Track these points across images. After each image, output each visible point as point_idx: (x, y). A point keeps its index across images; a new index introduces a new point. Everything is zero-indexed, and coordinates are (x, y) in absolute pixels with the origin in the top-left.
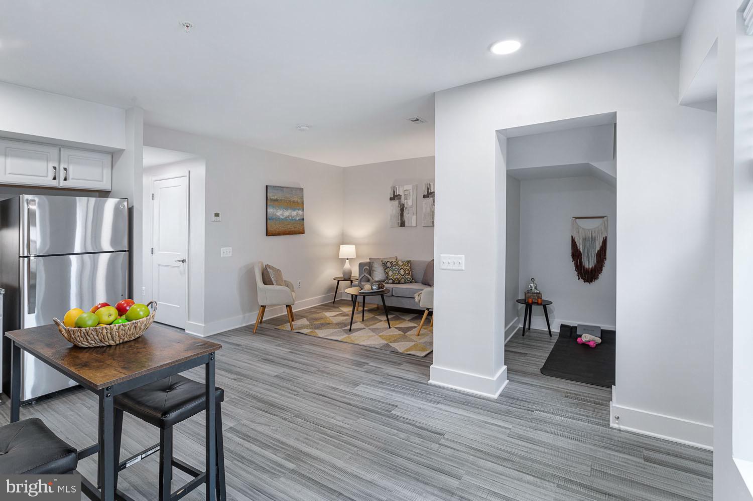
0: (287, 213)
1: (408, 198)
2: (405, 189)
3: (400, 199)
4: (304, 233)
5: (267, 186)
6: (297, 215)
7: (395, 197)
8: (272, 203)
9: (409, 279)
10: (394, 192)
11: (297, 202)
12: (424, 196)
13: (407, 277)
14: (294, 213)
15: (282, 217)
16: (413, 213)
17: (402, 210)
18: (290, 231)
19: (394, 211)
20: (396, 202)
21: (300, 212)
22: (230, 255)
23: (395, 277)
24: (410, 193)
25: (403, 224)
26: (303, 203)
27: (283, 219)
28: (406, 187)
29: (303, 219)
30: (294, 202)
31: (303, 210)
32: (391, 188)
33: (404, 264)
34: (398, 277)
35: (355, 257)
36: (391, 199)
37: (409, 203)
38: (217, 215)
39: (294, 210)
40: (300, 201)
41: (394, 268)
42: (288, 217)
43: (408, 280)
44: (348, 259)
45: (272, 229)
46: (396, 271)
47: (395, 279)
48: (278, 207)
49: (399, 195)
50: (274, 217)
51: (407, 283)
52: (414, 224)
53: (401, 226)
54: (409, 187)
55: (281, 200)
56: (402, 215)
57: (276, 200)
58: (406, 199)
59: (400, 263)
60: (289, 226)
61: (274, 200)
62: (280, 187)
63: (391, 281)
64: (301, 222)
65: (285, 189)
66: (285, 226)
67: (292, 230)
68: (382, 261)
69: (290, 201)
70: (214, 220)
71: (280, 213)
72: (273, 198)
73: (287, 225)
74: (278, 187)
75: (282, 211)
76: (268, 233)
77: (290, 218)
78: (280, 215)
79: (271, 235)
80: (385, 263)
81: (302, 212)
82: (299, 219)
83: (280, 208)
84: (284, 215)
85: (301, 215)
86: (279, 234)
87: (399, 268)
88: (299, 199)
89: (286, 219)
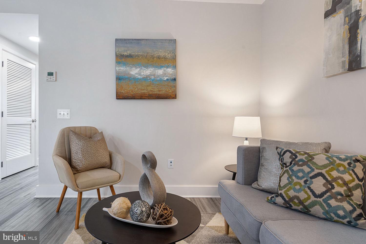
0: (147, 72)
3: (349, 2)
4: (175, 98)
6: (164, 74)
7: (336, 5)
8: (123, 60)
9: (340, 212)
11: (165, 58)
14: (160, 72)
18: (153, 94)
20: (338, 17)
21: (170, 71)
22: (69, 117)
23: (292, 193)
25: (354, 63)
26: (175, 59)
27: (140, 79)
29: (175, 80)
30: (159, 58)
31: (175, 67)
34: (302, 196)
38: (50, 74)
39: (160, 67)
40: (169, 56)
41: (296, 168)
42: (149, 76)
45: (122, 91)
46: (298, 178)
47: (292, 199)
48: (133, 64)
50: (126, 76)
53: (351, 69)
55: (138, 56)
56: (353, 40)
57: (130, 56)
60: (150, 88)
61: (127, 56)
62: (135, 39)
63: (279, 200)
64: (172, 83)
65: (143, 42)
66: (143, 88)
67: (156, 93)
68: (277, 148)
69: (153, 57)
70: (47, 79)
71: (135, 72)
72: (125, 53)
73: (147, 86)
74: (132, 39)
75: (139, 69)
76: (120, 96)
77: (153, 77)
78: (136, 74)
79: (121, 98)
80: (281, 152)
81: (173, 70)
82: (167, 80)
83: (135, 65)
84: (142, 74)
85: (171, 74)
86: (133, 97)
87: (309, 173)
88: (168, 53)
89: (146, 78)
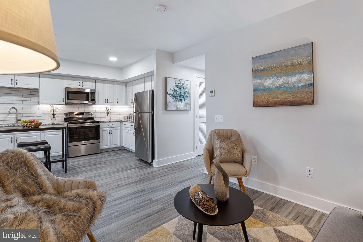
0: (281, 81)
4: (312, 104)
6: (299, 81)
8: (259, 74)
11: (300, 65)
14: (294, 79)
15: (273, 87)
18: (286, 102)
21: (306, 77)
27: (274, 89)
29: (311, 85)
30: (293, 65)
31: (311, 72)
38: (211, 92)
39: (294, 74)
42: (281, 85)
45: (260, 100)
50: (261, 88)
55: (271, 68)
57: (264, 69)
60: (283, 96)
61: (262, 70)
62: (269, 54)
64: (308, 89)
65: (276, 55)
66: (277, 96)
67: (289, 100)
69: (286, 66)
70: (210, 96)
71: (268, 82)
72: (260, 68)
73: (281, 94)
74: (266, 55)
75: (272, 80)
76: (257, 105)
77: (286, 85)
78: (270, 84)
81: (309, 76)
82: (302, 86)
83: (269, 77)
84: (276, 83)
85: (306, 80)
86: (267, 105)
88: (303, 59)
89: (279, 87)
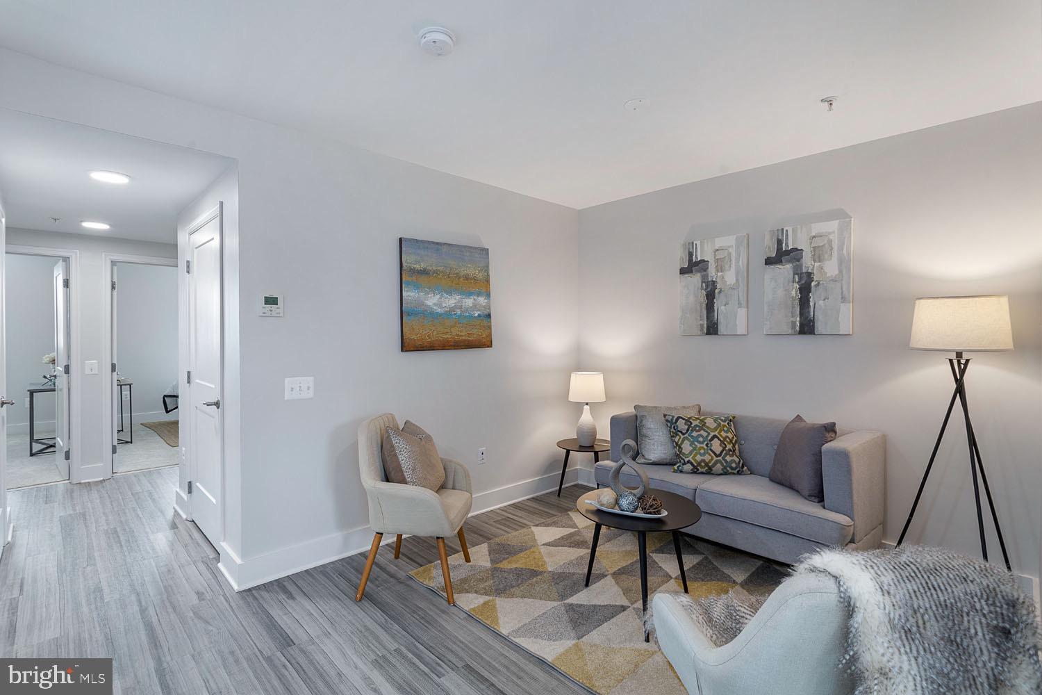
0: (451, 301)
1: (727, 267)
2: (717, 248)
3: (706, 269)
4: (490, 346)
5: (401, 239)
6: (475, 307)
7: (693, 266)
8: (414, 278)
9: (734, 465)
10: (691, 255)
11: (475, 279)
12: (769, 261)
13: (728, 458)
14: (469, 302)
15: (439, 310)
16: (740, 304)
17: (710, 297)
18: (459, 342)
19: (692, 298)
20: (695, 279)
21: (482, 300)
22: (311, 394)
23: (699, 458)
24: (730, 254)
25: (712, 329)
26: (488, 281)
27: (441, 315)
28: (720, 242)
29: (489, 316)
30: (467, 278)
31: (488, 295)
32: (684, 245)
33: (719, 425)
34: (707, 458)
35: (603, 399)
36: (683, 271)
37: (728, 278)
38: (271, 301)
39: (469, 294)
40: (480, 276)
41: (695, 434)
42: (452, 310)
43: (732, 468)
44: (587, 404)
45: (414, 337)
46: (700, 443)
47: (699, 464)
48: (429, 288)
49: (704, 261)
50: (420, 309)
51: (730, 474)
52: (741, 329)
53: (708, 333)
54: (727, 241)
55: (435, 272)
56: (710, 307)
57: (424, 272)
58: (720, 268)
59: (710, 423)
60: (455, 331)
61: (420, 272)
62: (433, 243)
63: (688, 467)
64: (485, 323)
65: (444, 249)
66: (446, 330)
67: (464, 338)
68: (665, 416)
69: (458, 276)
70: (264, 313)
71: (433, 301)
72: (417, 266)
73: (452, 327)
74: (428, 242)
75: (438, 296)
76: (407, 346)
77: (459, 312)
78: (434, 304)
79: (412, 349)
80: (672, 420)
81: (486, 301)
82: (479, 316)
83: (434, 289)
84: (444, 305)
85: (484, 307)
86: (431, 347)
87: (707, 437)
88: (479, 272)
89: (449, 313)
